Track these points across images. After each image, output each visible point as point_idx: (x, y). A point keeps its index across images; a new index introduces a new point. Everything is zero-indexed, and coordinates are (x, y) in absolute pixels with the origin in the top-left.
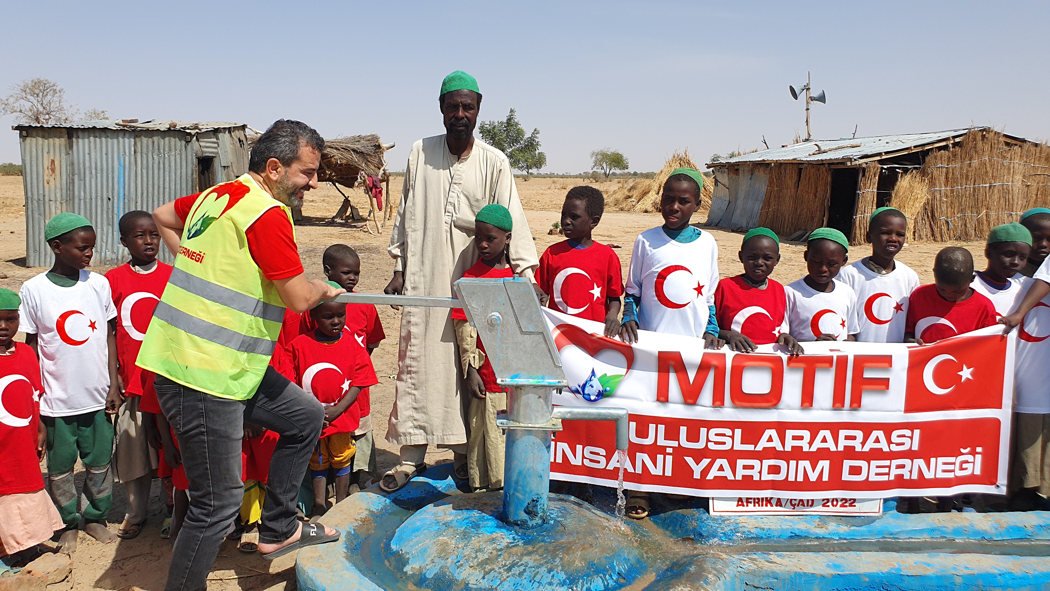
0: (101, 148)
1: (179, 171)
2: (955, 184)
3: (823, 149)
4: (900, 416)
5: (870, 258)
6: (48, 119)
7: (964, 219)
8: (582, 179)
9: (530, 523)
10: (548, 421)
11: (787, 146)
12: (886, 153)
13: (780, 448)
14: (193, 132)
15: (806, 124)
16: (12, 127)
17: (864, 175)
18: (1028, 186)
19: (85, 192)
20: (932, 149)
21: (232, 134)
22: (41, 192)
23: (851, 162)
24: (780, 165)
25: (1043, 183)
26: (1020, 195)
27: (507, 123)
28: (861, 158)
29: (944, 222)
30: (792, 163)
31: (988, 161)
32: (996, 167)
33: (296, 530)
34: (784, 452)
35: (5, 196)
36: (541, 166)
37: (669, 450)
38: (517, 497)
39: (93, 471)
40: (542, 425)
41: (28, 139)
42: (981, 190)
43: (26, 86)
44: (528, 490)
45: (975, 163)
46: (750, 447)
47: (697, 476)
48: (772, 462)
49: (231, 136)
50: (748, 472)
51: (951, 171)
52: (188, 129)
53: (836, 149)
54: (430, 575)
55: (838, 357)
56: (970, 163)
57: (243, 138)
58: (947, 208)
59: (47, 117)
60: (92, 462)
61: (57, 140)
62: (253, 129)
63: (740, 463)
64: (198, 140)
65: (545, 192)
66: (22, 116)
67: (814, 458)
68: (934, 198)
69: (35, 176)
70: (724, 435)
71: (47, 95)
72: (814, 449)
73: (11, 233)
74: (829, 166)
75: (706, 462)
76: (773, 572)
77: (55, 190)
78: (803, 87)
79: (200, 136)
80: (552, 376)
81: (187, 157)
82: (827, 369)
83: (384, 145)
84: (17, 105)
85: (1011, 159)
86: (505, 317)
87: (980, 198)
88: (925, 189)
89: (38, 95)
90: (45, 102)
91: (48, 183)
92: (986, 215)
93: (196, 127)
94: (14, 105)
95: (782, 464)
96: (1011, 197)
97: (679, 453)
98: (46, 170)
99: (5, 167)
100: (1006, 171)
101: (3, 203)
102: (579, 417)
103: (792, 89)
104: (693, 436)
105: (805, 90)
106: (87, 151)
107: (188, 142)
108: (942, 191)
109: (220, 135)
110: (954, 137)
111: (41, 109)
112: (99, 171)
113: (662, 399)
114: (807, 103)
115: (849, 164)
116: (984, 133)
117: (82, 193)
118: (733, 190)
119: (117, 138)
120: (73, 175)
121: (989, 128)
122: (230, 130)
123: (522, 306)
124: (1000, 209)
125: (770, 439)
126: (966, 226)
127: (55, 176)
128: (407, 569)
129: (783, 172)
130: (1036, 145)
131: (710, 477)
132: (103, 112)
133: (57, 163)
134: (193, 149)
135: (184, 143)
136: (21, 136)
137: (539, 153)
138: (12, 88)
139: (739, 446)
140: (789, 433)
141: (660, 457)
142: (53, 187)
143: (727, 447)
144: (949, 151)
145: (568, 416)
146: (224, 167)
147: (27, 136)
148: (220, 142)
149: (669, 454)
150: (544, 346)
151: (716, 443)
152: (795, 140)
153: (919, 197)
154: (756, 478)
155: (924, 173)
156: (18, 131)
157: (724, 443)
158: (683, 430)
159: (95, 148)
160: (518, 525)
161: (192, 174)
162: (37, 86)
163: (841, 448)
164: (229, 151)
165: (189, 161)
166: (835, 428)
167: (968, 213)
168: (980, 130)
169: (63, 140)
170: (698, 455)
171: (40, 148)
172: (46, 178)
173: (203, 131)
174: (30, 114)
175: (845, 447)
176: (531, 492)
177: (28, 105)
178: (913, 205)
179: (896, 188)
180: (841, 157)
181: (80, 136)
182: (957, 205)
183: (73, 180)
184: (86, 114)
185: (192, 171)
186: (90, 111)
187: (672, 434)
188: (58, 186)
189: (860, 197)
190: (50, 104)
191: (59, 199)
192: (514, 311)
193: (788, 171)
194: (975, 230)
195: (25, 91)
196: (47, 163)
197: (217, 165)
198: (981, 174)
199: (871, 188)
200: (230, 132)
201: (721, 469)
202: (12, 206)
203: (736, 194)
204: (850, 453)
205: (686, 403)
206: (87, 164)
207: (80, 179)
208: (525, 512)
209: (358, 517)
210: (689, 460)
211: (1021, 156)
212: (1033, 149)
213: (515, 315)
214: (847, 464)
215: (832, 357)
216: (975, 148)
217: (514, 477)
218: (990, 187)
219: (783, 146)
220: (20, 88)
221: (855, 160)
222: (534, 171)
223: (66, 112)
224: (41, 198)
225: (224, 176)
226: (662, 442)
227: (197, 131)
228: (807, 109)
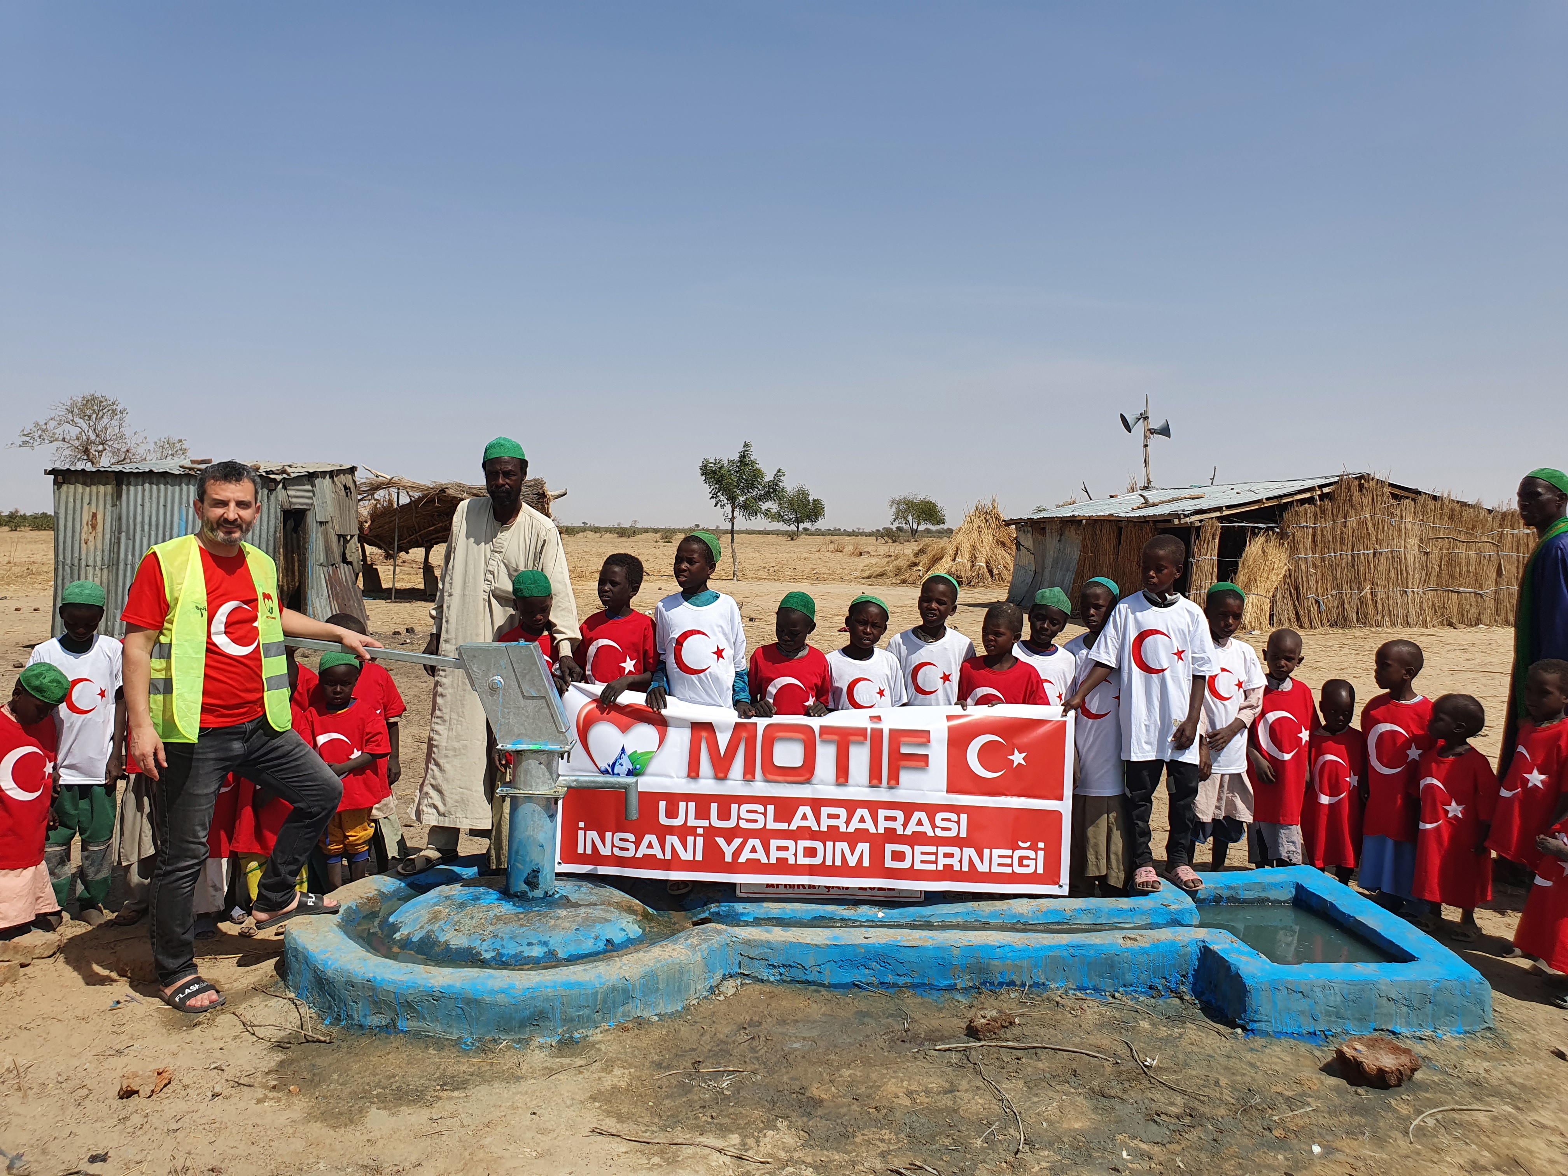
0: (158, 497)
1: (258, 529)
2: (1326, 550)
3: (1151, 501)
4: (941, 797)
5: (920, 627)
6: (102, 451)
7: (1340, 597)
8: (874, 538)
9: (530, 895)
10: (551, 789)
11: (1116, 496)
12: (1229, 507)
13: (815, 828)
14: (279, 478)
15: (1143, 465)
16: (45, 470)
17: (1198, 537)
18: (1427, 553)
19: (133, 555)
20: (1292, 502)
21: (335, 479)
22: (76, 554)
23: (1180, 519)
24: (1094, 522)
25: (1448, 549)
26: (1417, 565)
27: (741, 461)
28: (1191, 515)
29: (1314, 602)
30: (1110, 521)
31: (1369, 519)
32: (1380, 527)
33: (292, 901)
34: (820, 831)
35: (32, 560)
36: (817, 518)
37: (700, 831)
38: (517, 867)
39: (90, 848)
40: (543, 793)
41: (64, 487)
42: (1363, 558)
43: (74, 404)
44: (528, 859)
45: (1352, 521)
46: (783, 826)
47: (728, 858)
48: (808, 843)
49: (333, 482)
50: (782, 854)
51: (1319, 532)
52: (273, 473)
53: (1169, 501)
54: (415, 939)
55: (872, 729)
56: (1345, 522)
57: (350, 484)
58: (1317, 582)
59: (100, 448)
60: (89, 837)
61: (102, 488)
62: (373, 471)
63: (774, 843)
64: (285, 488)
65: (812, 556)
66: (65, 447)
67: (853, 839)
68: (1298, 567)
69: (69, 534)
70: (756, 812)
71: (102, 417)
72: (851, 829)
73: (35, 610)
74: (1154, 525)
75: (737, 842)
76: (768, 942)
77: (95, 552)
78: (1138, 416)
79: (287, 483)
80: (555, 741)
81: (269, 510)
82: (861, 743)
83: (550, 492)
84: (59, 431)
85: (1402, 517)
86: (507, 680)
87: (1362, 569)
88: (1284, 556)
89: (90, 417)
90: (99, 428)
91: (86, 543)
92: (1372, 593)
93: (283, 471)
94: (55, 431)
95: (818, 845)
96: (1404, 568)
97: (711, 833)
98: (85, 527)
99: (35, 518)
100: (1396, 533)
101: (28, 569)
102: (585, 785)
103: (1123, 418)
104: (724, 815)
105: (1142, 420)
106: (139, 501)
107: (271, 491)
108: (1309, 559)
109: (318, 481)
110: (1321, 487)
111: (93, 437)
112: (153, 528)
113: (693, 774)
114: (1146, 437)
115: (1176, 522)
116: (1363, 481)
117: (130, 556)
118: (1039, 554)
119: (180, 485)
120: (120, 533)
121: (1369, 475)
122: (332, 474)
123: (524, 669)
124: (1391, 584)
125: (804, 817)
126: (1343, 605)
127: (96, 533)
128: (397, 936)
129: (1098, 531)
130: (1435, 498)
131: (742, 859)
132: (180, 441)
133: (99, 517)
134: (277, 500)
135: (266, 491)
136: (56, 482)
137: (814, 501)
138: (53, 407)
139: (772, 825)
140: (825, 811)
141: (690, 839)
142: (92, 548)
143: (759, 825)
144: (1315, 505)
145: (574, 784)
146: (321, 523)
147: (64, 483)
148: (317, 490)
149: (700, 835)
150: (547, 711)
151: (748, 821)
152: (1129, 487)
153: (1276, 566)
154: (791, 861)
155: (1282, 535)
156: (52, 477)
157: (756, 821)
158: (714, 807)
159: (151, 498)
160: (518, 897)
161: (275, 532)
162: (89, 405)
163: (881, 830)
164: (329, 502)
165: (272, 516)
166: (873, 807)
167: (1346, 590)
168: (1356, 478)
169: (109, 487)
170: (730, 835)
171: (79, 497)
172: (84, 536)
173: (293, 475)
174: (77, 443)
175: (885, 828)
176: (531, 861)
177: (75, 431)
178: (1267, 578)
179: (1244, 555)
180: (1168, 512)
181: (132, 483)
182: (1330, 578)
183: (119, 539)
184: (156, 443)
185: (275, 527)
186: (163, 439)
187: (702, 813)
188: (99, 546)
189: (1194, 567)
190: (106, 429)
191: (99, 563)
192: (516, 675)
193: (1104, 531)
194: (1357, 613)
195: (72, 412)
196: (86, 517)
197: (310, 518)
198: (1362, 538)
199: (1209, 554)
200: (331, 477)
201: (754, 850)
202: (39, 574)
203: (1044, 562)
204: (891, 835)
205: (717, 778)
206: (139, 519)
207: (128, 538)
208: (525, 883)
209: (365, 896)
210: (721, 841)
211: (1415, 513)
212: (1431, 504)
213: (517, 679)
214: (889, 848)
215: (866, 729)
216: (1351, 501)
217: (515, 847)
218: (1374, 554)
219: (1111, 497)
220: (65, 407)
221: (1185, 516)
222: (807, 525)
223: (128, 441)
224: (76, 562)
225: (320, 534)
226: (692, 822)
227: (285, 476)
228: (1146, 446)
